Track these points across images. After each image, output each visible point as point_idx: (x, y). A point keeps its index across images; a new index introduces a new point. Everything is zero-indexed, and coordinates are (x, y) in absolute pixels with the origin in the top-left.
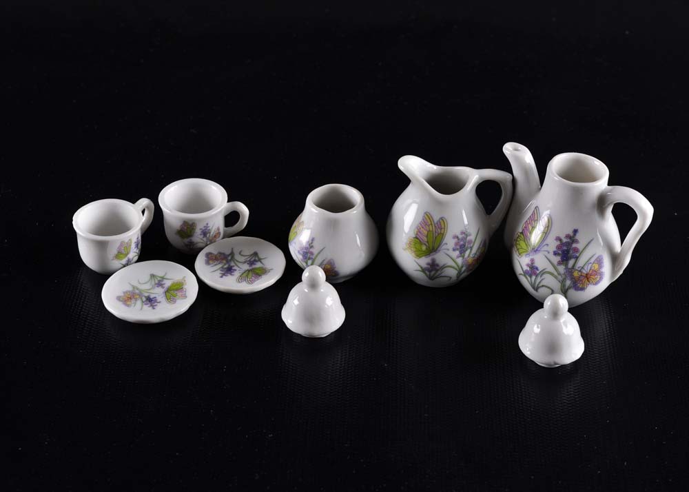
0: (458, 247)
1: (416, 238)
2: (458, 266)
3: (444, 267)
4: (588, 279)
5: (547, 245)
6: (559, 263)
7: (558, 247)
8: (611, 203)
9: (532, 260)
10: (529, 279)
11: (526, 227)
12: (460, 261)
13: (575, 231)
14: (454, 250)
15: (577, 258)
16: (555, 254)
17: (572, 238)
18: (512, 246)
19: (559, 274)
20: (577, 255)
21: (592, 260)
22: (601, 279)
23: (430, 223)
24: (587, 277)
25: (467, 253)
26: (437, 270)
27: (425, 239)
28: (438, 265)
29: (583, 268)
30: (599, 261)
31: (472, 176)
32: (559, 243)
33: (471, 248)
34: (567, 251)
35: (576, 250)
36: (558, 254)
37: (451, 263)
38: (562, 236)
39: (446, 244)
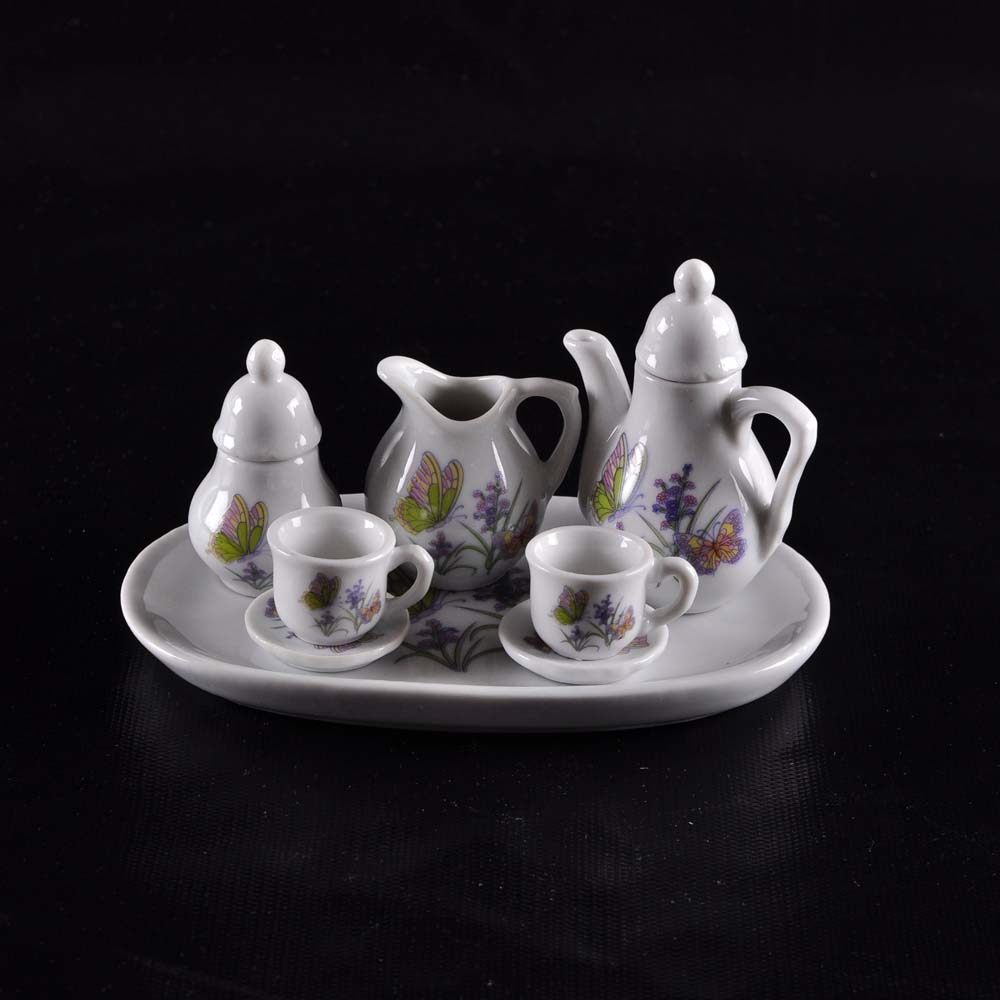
0: (484, 513)
1: (411, 497)
2: (485, 547)
3: (461, 548)
4: (716, 551)
5: (642, 495)
6: (664, 526)
7: (660, 498)
8: (747, 415)
9: (619, 527)
11: (607, 471)
12: (488, 537)
13: (688, 468)
14: (476, 517)
15: (693, 515)
16: (656, 509)
17: (683, 480)
19: (665, 544)
20: (694, 509)
21: (721, 519)
22: (741, 552)
23: (432, 470)
24: (715, 548)
25: (500, 524)
26: (449, 556)
27: (426, 498)
28: (450, 546)
29: (705, 531)
30: (734, 519)
31: (501, 387)
32: (660, 490)
33: (508, 515)
34: (675, 503)
35: (691, 500)
36: (662, 510)
37: (472, 541)
38: (666, 479)
39: (462, 507)
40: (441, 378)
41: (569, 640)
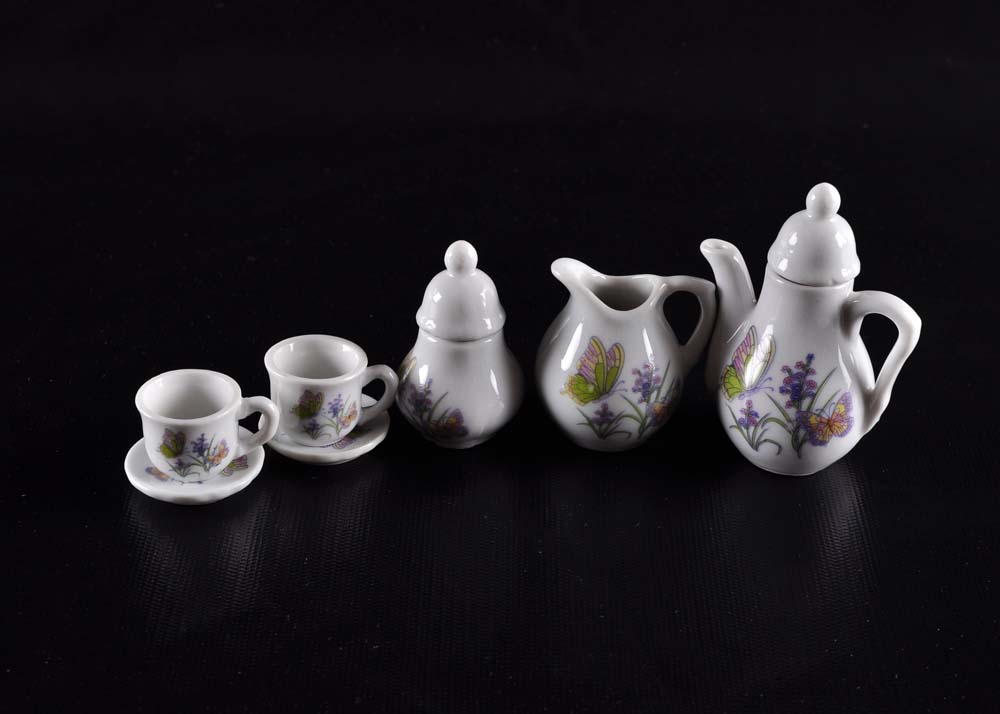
0: (640, 387)
1: (580, 374)
2: (640, 414)
3: (621, 416)
4: (830, 427)
5: (770, 379)
6: (789, 405)
7: (786, 381)
8: (860, 315)
9: (749, 403)
10: (745, 431)
11: (738, 357)
12: (643, 407)
13: (810, 358)
14: (634, 391)
15: (814, 396)
16: (782, 391)
17: (806, 367)
18: (718, 387)
19: (789, 421)
20: (814, 391)
21: (836, 400)
22: (849, 427)
23: (598, 352)
24: (830, 424)
25: (654, 396)
26: (611, 422)
27: (593, 376)
28: (611, 414)
29: (822, 410)
30: (846, 401)
31: (653, 285)
32: (787, 375)
33: (659, 389)
34: (799, 385)
35: (812, 384)
36: (787, 391)
37: (630, 410)
38: (792, 365)
39: (623, 382)
40: (601, 278)
41: (174, 469)
